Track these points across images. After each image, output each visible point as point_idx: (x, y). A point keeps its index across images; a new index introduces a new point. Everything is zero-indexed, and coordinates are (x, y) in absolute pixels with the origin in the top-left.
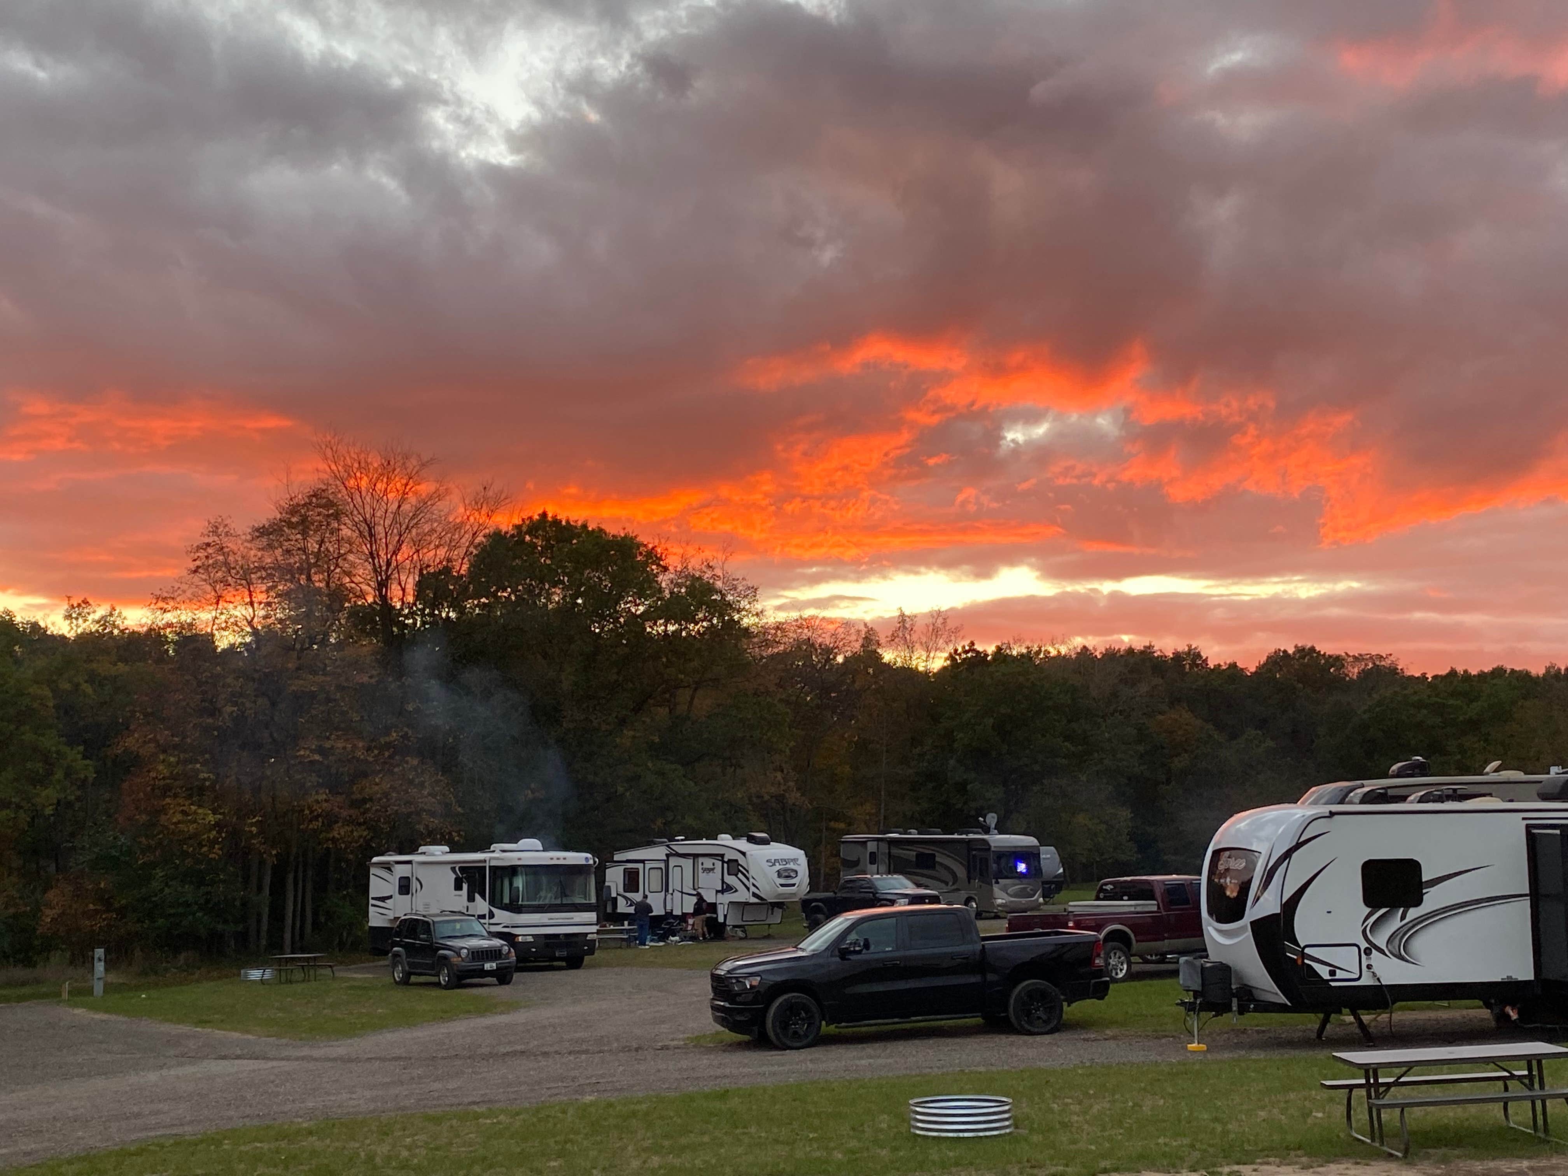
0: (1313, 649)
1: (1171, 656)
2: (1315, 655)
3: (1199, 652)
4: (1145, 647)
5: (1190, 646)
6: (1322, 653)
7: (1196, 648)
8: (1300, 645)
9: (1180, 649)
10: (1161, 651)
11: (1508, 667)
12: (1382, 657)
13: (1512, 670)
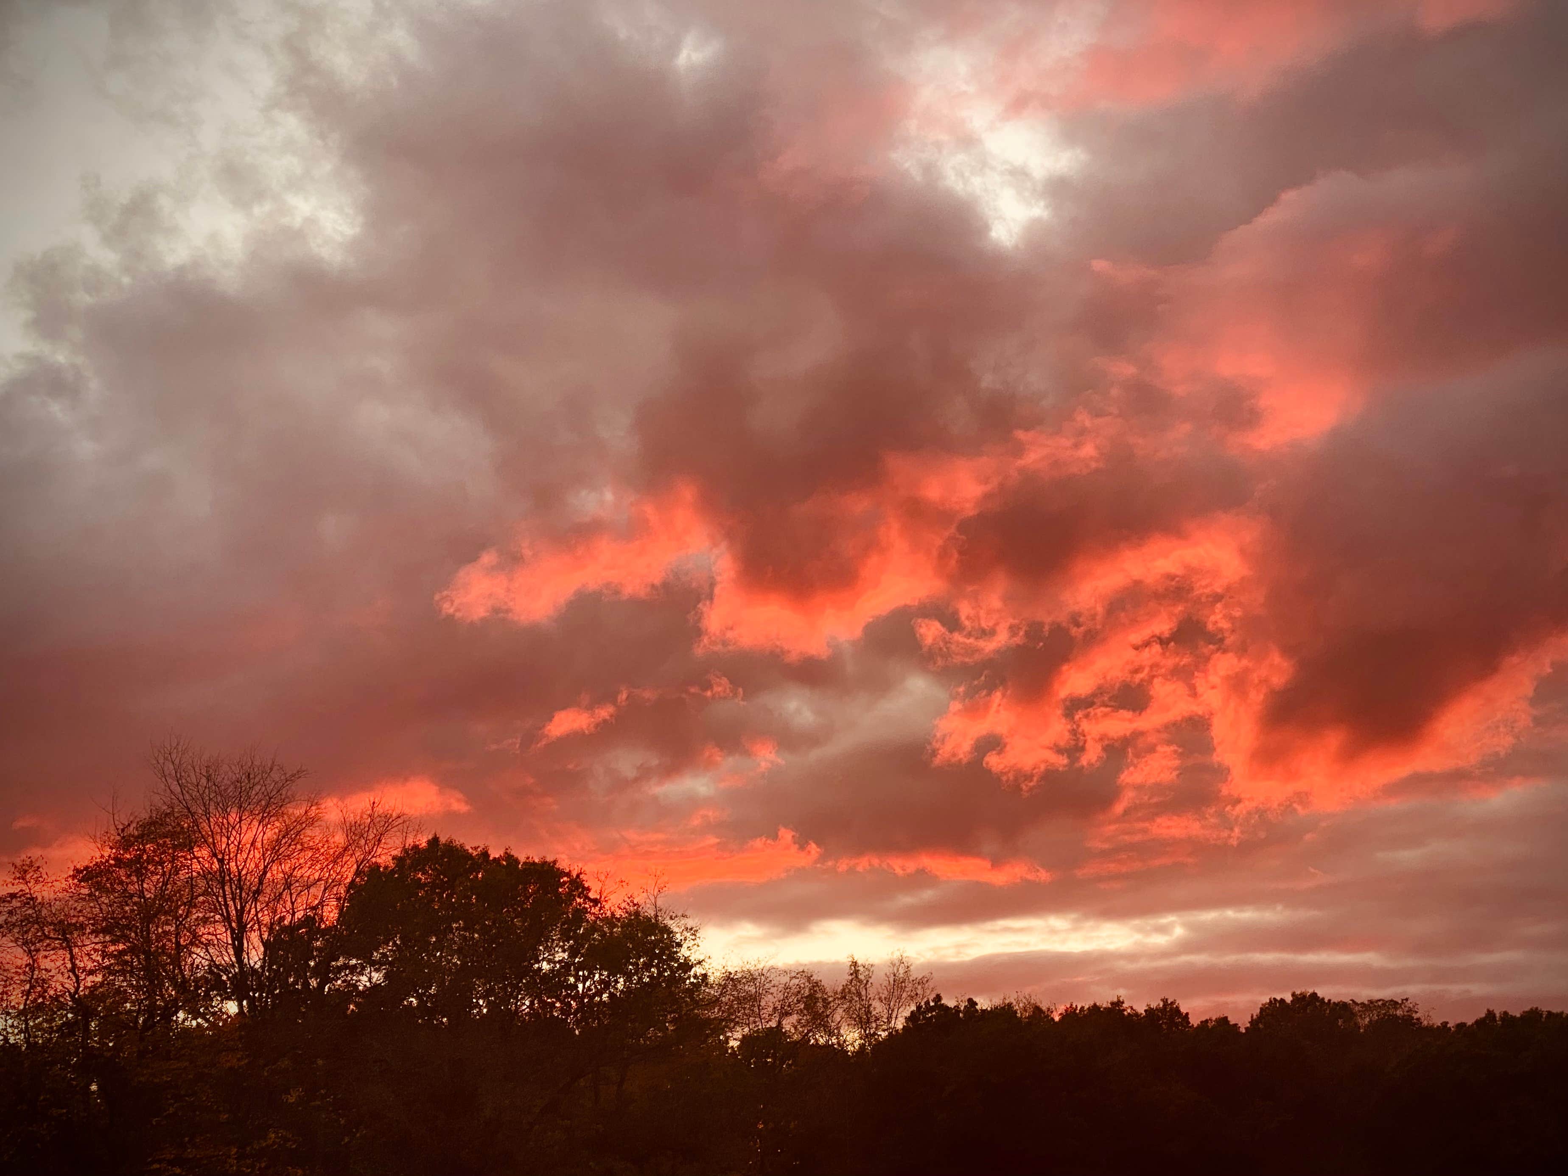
0: (1314, 995)
1: (1144, 1014)
2: (1318, 1004)
3: (1177, 1007)
4: (1112, 1004)
5: (1165, 1001)
6: (1326, 1001)
7: (1172, 1003)
8: (1298, 992)
9: (1154, 1005)
10: (1132, 1008)
11: (1545, 1008)
12: (1396, 1003)
13: (1549, 1013)
